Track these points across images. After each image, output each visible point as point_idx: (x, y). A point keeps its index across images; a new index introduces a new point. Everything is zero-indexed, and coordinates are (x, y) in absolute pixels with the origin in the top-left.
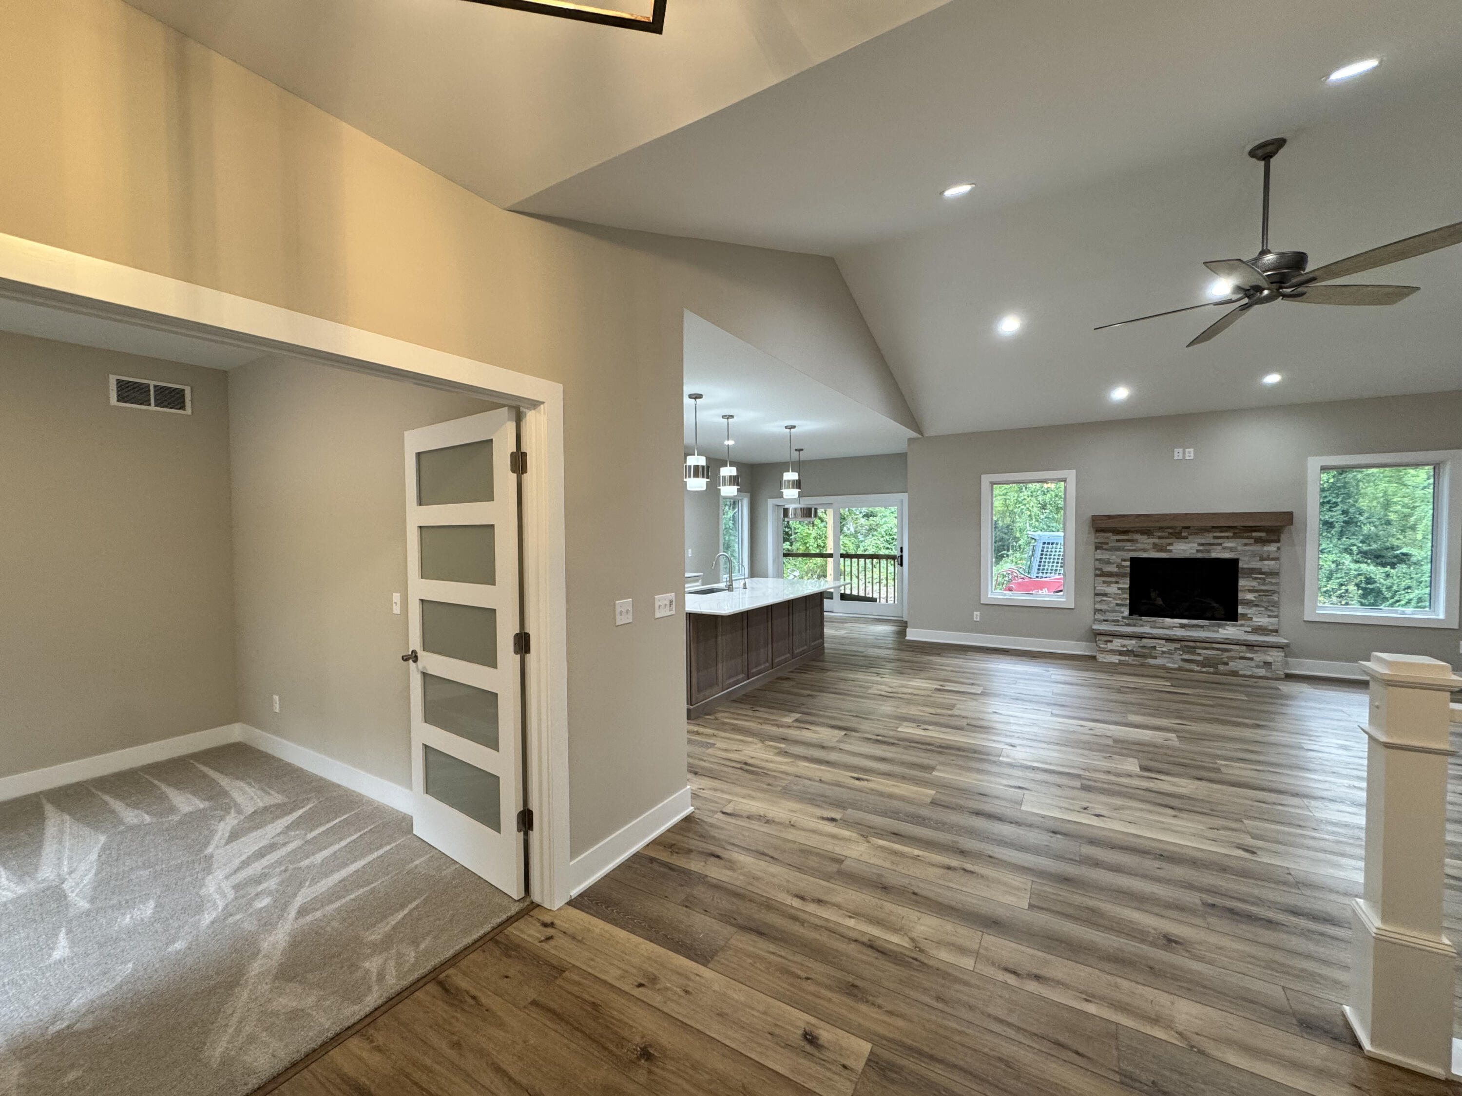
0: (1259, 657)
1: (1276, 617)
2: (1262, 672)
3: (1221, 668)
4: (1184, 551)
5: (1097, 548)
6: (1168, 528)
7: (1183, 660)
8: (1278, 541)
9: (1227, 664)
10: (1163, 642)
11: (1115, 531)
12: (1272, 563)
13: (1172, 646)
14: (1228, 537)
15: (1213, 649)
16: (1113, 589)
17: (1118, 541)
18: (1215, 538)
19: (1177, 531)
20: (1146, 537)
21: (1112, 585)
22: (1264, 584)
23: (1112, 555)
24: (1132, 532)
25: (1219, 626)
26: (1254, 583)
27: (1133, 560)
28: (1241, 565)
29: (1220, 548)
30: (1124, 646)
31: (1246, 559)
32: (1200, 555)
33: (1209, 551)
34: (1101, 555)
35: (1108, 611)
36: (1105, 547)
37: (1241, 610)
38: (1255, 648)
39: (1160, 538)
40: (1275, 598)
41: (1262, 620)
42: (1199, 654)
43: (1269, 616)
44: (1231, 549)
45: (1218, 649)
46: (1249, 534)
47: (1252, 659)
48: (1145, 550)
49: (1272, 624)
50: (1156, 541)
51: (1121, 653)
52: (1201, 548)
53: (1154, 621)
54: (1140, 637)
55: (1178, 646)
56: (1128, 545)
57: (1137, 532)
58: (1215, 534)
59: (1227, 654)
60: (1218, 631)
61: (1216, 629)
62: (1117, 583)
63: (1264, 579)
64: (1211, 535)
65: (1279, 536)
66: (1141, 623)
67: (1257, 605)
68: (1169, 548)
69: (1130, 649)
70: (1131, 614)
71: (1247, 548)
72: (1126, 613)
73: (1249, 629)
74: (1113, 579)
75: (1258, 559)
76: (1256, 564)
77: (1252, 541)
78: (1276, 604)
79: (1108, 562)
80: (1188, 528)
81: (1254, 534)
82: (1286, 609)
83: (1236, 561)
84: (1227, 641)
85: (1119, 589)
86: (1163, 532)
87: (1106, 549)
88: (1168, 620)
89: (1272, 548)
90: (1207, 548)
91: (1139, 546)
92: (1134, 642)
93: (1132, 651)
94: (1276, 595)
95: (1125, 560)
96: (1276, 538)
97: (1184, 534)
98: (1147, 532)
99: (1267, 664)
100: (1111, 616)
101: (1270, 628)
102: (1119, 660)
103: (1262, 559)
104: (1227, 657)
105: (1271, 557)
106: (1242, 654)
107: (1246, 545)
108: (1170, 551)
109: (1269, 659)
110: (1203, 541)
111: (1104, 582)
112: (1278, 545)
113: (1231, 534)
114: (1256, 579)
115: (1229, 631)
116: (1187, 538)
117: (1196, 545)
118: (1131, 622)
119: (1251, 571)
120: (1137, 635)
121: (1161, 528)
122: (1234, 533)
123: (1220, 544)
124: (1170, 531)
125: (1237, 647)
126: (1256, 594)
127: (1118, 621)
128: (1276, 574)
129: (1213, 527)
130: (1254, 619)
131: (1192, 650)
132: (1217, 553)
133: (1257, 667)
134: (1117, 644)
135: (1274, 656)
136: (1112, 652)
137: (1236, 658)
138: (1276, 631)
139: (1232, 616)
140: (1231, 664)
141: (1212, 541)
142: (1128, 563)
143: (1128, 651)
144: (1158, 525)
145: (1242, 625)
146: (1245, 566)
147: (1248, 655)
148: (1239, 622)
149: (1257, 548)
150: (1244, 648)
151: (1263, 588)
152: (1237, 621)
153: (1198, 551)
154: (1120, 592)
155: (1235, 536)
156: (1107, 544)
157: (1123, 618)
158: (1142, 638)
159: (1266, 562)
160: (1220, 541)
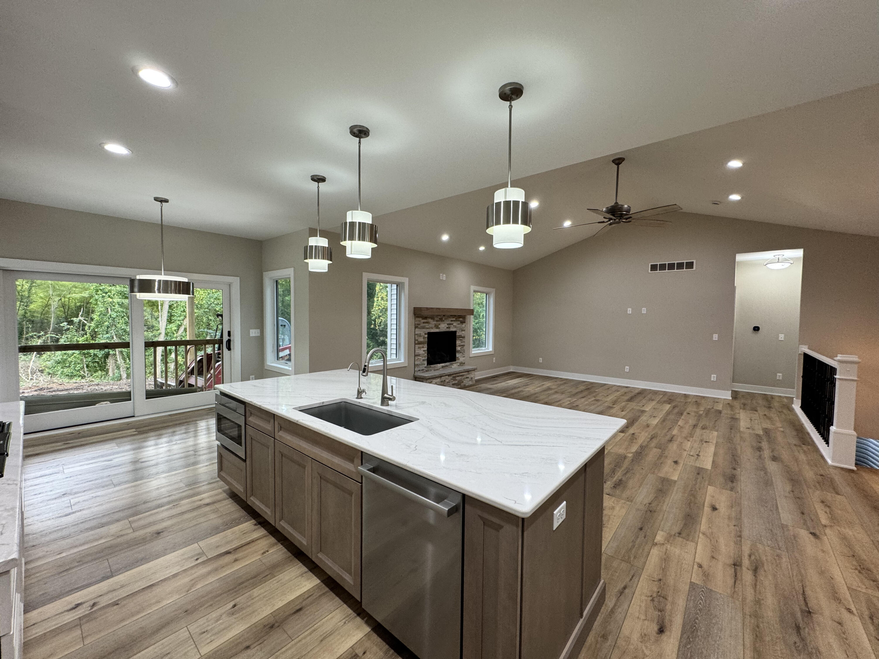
0: (470, 376)
3: (462, 384)
4: (443, 327)
5: (416, 327)
9: (463, 382)
10: (447, 377)
11: (422, 317)
12: (464, 332)
14: (454, 321)
16: (421, 351)
17: (424, 323)
18: (452, 321)
19: (442, 317)
20: (432, 320)
21: (421, 349)
22: (462, 342)
23: (421, 331)
25: (452, 364)
26: (460, 342)
27: (428, 334)
29: (452, 326)
31: (458, 331)
32: (448, 330)
33: (449, 328)
34: (418, 331)
35: (420, 365)
36: (418, 326)
37: (457, 355)
38: (470, 372)
39: (437, 321)
40: (463, 348)
41: (462, 359)
42: (457, 380)
43: (463, 357)
44: (455, 327)
45: (461, 376)
46: (459, 319)
47: (469, 378)
48: (432, 328)
49: (463, 361)
50: (435, 322)
53: (435, 367)
55: (451, 377)
56: (427, 325)
57: (429, 318)
59: (463, 377)
61: (451, 366)
62: (423, 347)
63: (462, 340)
64: (450, 319)
66: (431, 369)
67: (460, 353)
68: (439, 326)
70: (427, 365)
71: (459, 326)
73: (459, 364)
74: (421, 346)
76: (460, 333)
77: (459, 322)
78: (463, 351)
80: (448, 316)
82: (466, 353)
83: (455, 332)
85: (423, 351)
86: (438, 318)
87: (419, 328)
88: (438, 365)
89: (464, 325)
90: (449, 326)
91: (431, 325)
95: (425, 334)
96: (464, 321)
97: (443, 319)
98: (432, 318)
99: (472, 378)
100: (421, 368)
103: (462, 331)
104: (463, 379)
105: (463, 329)
107: (458, 324)
108: (439, 328)
109: (472, 376)
110: (448, 323)
111: (418, 348)
113: (454, 319)
114: (460, 340)
116: (444, 321)
117: (446, 325)
118: (427, 369)
119: (460, 336)
123: (452, 324)
124: (440, 317)
125: (465, 373)
126: (460, 347)
127: (423, 370)
128: (464, 337)
129: (452, 316)
130: (460, 359)
132: (453, 329)
137: (465, 378)
138: (464, 363)
139: (455, 359)
141: (450, 323)
142: (426, 336)
144: (436, 314)
145: (457, 363)
146: (458, 334)
147: (468, 376)
148: (457, 361)
150: (467, 373)
151: (462, 344)
153: (447, 328)
154: (424, 353)
155: (456, 320)
156: (419, 324)
157: (425, 367)
158: (441, 377)
160: (452, 322)
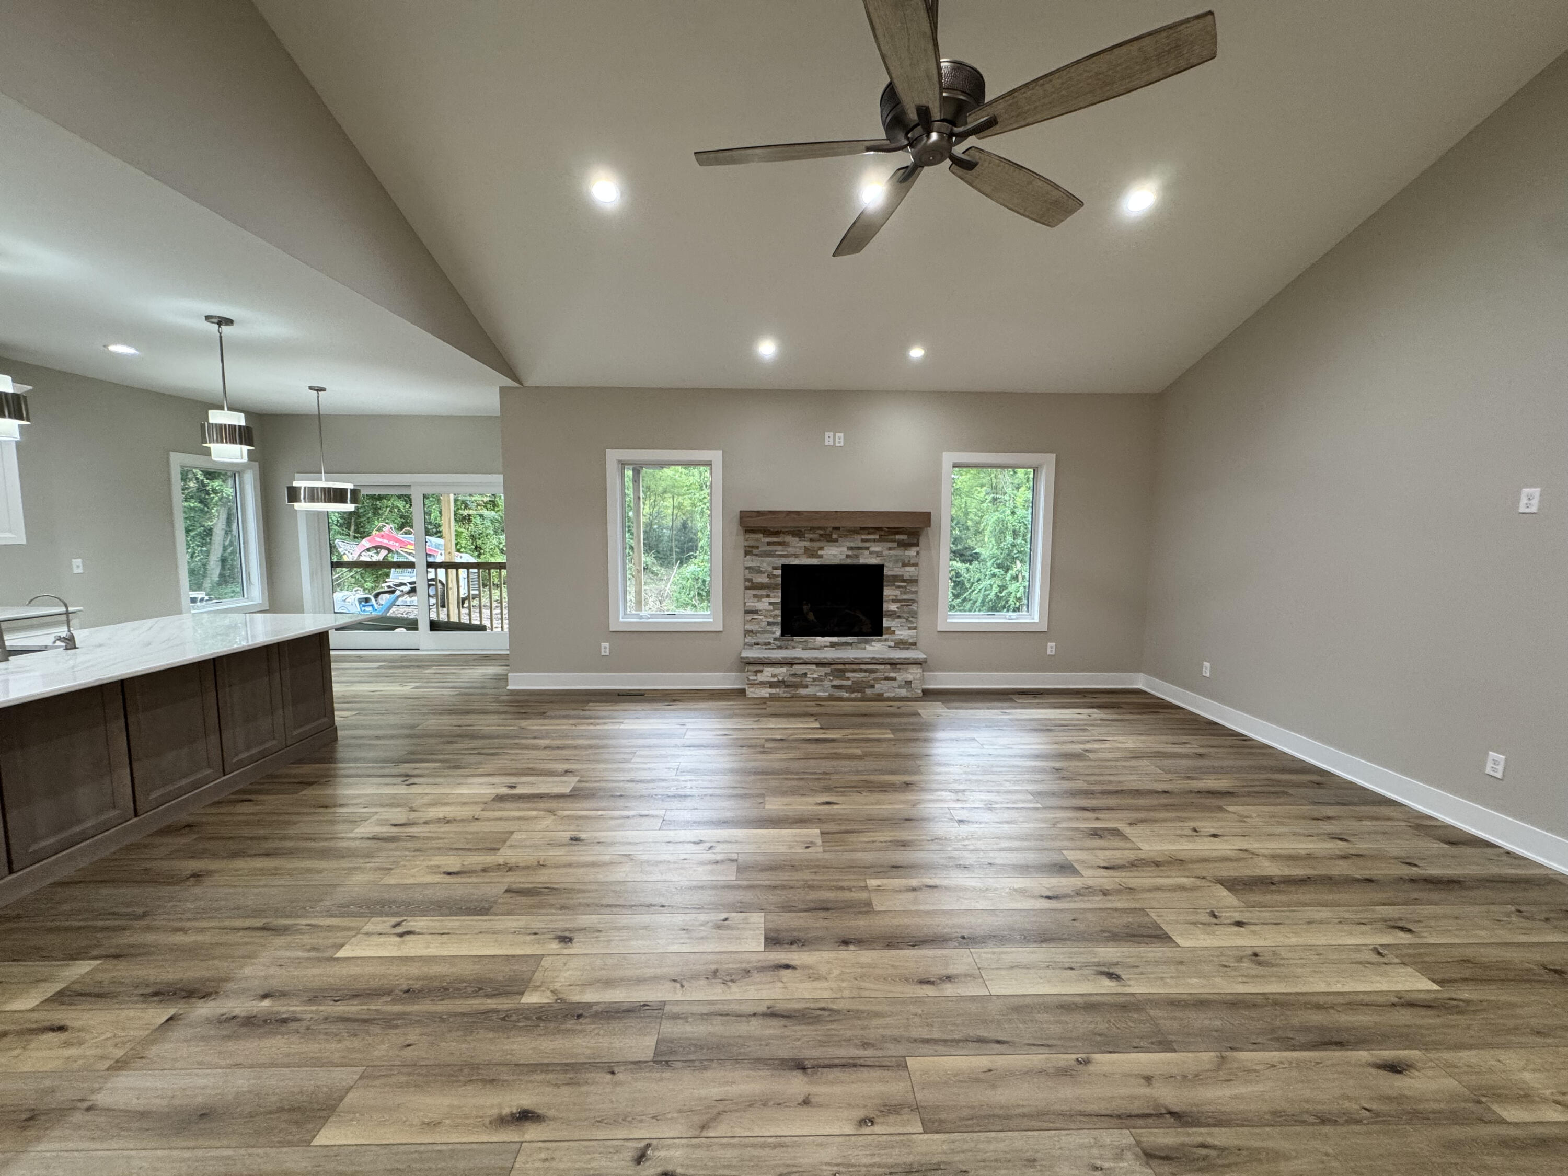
0: (901, 676)
1: (915, 628)
2: (903, 692)
3: (868, 691)
4: (834, 555)
5: (747, 553)
6: (820, 528)
7: (834, 687)
8: (917, 545)
9: (873, 687)
11: (767, 532)
12: (912, 569)
13: (823, 671)
14: (874, 540)
15: (861, 671)
16: (763, 605)
17: (769, 544)
18: (863, 540)
19: (828, 532)
20: (797, 539)
21: (764, 600)
22: (905, 593)
23: (763, 562)
24: (784, 533)
25: (867, 642)
26: (897, 592)
27: (785, 568)
28: (885, 572)
29: (867, 552)
30: (774, 676)
31: (891, 565)
32: (849, 561)
33: (857, 556)
34: (752, 562)
35: (759, 632)
36: (755, 551)
37: (886, 623)
38: (898, 666)
39: (811, 540)
40: (914, 607)
41: (903, 633)
42: (848, 678)
43: (910, 628)
44: (878, 554)
46: (892, 537)
47: (894, 679)
48: (796, 556)
49: (912, 637)
50: (807, 544)
51: (772, 685)
52: (850, 553)
53: (806, 641)
54: (790, 663)
55: (828, 670)
56: (779, 550)
57: (788, 533)
58: (864, 537)
60: (865, 648)
61: (863, 645)
62: (768, 596)
63: (905, 587)
64: (859, 537)
65: (918, 540)
66: (793, 644)
67: (899, 617)
68: (820, 552)
69: (781, 678)
70: (783, 634)
71: (892, 552)
72: (778, 633)
73: (892, 644)
74: (764, 592)
75: (900, 564)
76: (898, 571)
77: (895, 545)
78: (914, 614)
79: (758, 571)
80: (837, 528)
81: (898, 537)
82: (923, 620)
83: (880, 568)
84: (874, 661)
85: (770, 604)
86: (814, 533)
87: (756, 555)
88: (819, 638)
89: (912, 552)
90: (856, 552)
91: (791, 550)
92: (784, 670)
93: (783, 681)
94: (915, 605)
95: (775, 568)
96: (915, 541)
97: (835, 536)
98: (798, 533)
99: (908, 683)
100: (762, 639)
101: (910, 641)
102: (770, 694)
103: (904, 565)
104: (874, 679)
105: (912, 562)
106: (886, 674)
107: (890, 549)
108: (821, 556)
109: (910, 677)
110: (852, 545)
111: (755, 596)
112: (918, 549)
113: (877, 537)
114: (899, 587)
115: (876, 648)
116: (836, 541)
117: (845, 549)
118: (783, 643)
119: (896, 578)
120: (788, 661)
121: (813, 529)
122: (880, 536)
123: (867, 548)
124: (821, 532)
125: (882, 667)
126: (898, 605)
127: (769, 643)
128: (914, 581)
129: (861, 528)
130: (897, 633)
131: (840, 674)
132: (867, 559)
133: (900, 687)
134: (767, 674)
135: (913, 674)
136: (762, 684)
137: (881, 679)
138: (915, 644)
139: (877, 630)
140: (877, 686)
141: (860, 544)
142: (779, 572)
143: (779, 681)
144: (810, 524)
145: (886, 640)
146: (890, 573)
147: (892, 675)
148: (884, 637)
149: (899, 552)
150: (888, 666)
151: (905, 597)
152: (881, 635)
153: (848, 556)
154: (771, 608)
155: (882, 539)
156: (757, 547)
157: (775, 639)
158: (792, 664)
159: (907, 569)
160: (867, 545)
